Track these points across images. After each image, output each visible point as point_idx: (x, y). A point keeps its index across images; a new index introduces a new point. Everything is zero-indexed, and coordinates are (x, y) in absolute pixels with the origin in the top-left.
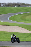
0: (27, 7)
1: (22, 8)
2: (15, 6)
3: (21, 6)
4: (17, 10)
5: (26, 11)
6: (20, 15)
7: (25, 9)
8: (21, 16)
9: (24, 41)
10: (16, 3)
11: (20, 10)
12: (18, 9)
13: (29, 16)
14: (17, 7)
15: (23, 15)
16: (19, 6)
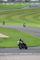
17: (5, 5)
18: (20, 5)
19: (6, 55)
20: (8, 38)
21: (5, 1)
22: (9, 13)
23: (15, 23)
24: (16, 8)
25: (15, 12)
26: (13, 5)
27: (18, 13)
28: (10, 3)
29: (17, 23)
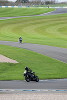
18: (37, 9)
21: (11, 2)
26: (26, 9)
28: (20, 6)
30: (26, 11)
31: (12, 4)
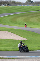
0: (18, 6)
1: (12, 8)
2: (3, 5)
3: (11, 5)
4: (5, 10)
5: (18, 11)
6: (9, 16)
7: (16, 9)
8: (11, 17)
9: (15, 50)
10: (4, 1)
11: (9, 10)
12: (7, 9)
13: (21, 18)
14: (6, 6)
15: (13, 17)
16: (8, 5)
17: (24, 7)
18: (38, 7)
19: (24, 58)
20: (26, 41)
22: (28, 15)
23: (34, 25)
24: (34, 10)
25: (33, 14)
26: (32, 7)
27: (36, 15)
28: (28, 5)
29: (35, 26)
30: (32, 8)
31: (23, 4)
